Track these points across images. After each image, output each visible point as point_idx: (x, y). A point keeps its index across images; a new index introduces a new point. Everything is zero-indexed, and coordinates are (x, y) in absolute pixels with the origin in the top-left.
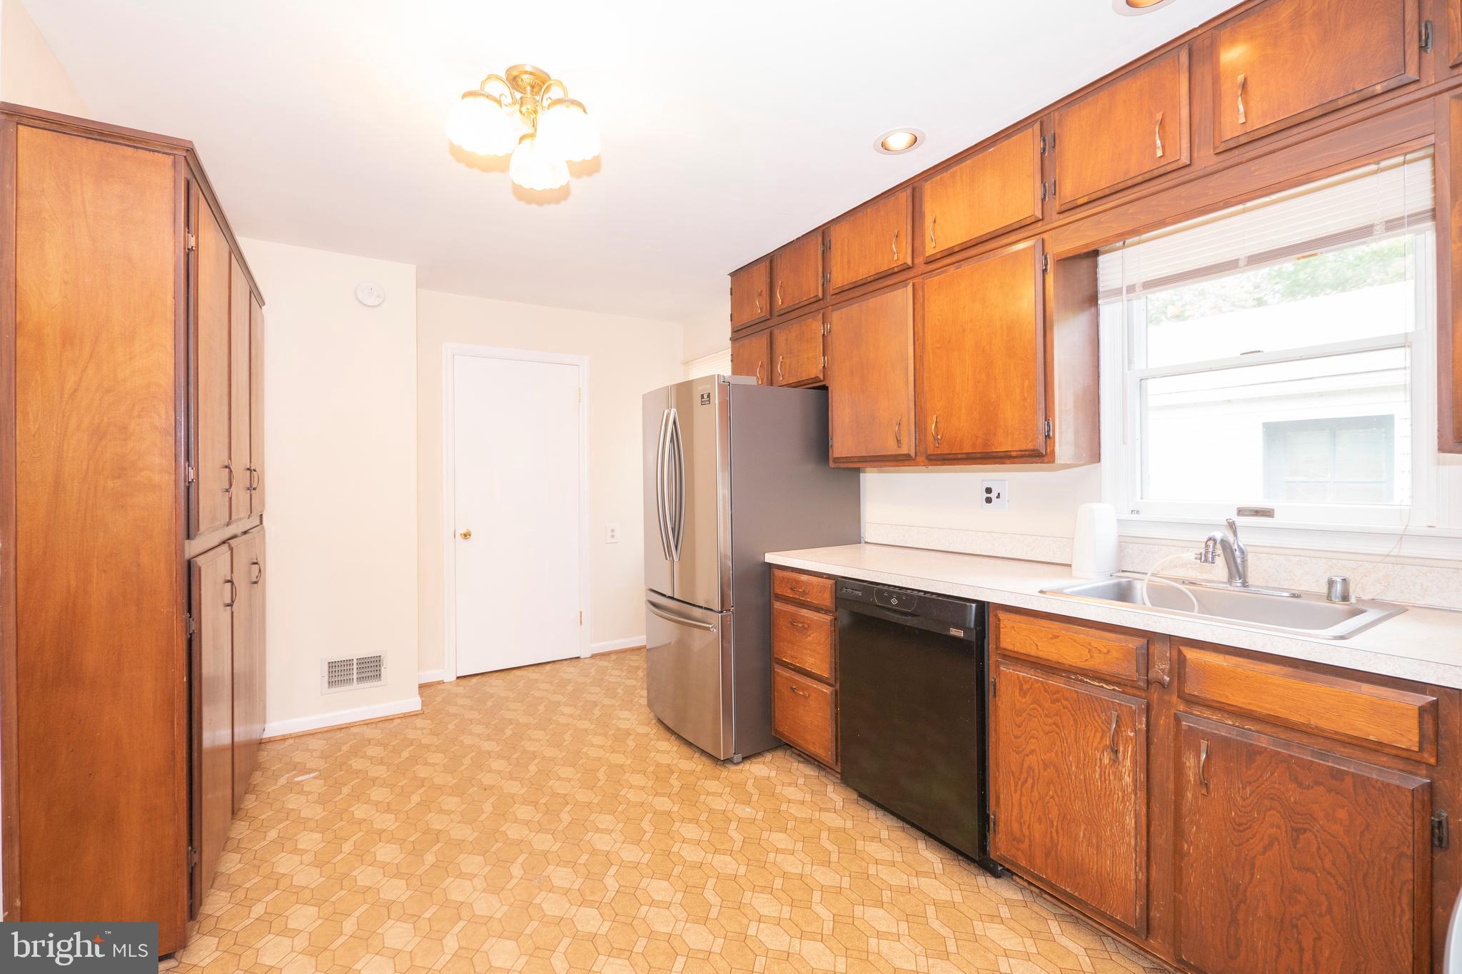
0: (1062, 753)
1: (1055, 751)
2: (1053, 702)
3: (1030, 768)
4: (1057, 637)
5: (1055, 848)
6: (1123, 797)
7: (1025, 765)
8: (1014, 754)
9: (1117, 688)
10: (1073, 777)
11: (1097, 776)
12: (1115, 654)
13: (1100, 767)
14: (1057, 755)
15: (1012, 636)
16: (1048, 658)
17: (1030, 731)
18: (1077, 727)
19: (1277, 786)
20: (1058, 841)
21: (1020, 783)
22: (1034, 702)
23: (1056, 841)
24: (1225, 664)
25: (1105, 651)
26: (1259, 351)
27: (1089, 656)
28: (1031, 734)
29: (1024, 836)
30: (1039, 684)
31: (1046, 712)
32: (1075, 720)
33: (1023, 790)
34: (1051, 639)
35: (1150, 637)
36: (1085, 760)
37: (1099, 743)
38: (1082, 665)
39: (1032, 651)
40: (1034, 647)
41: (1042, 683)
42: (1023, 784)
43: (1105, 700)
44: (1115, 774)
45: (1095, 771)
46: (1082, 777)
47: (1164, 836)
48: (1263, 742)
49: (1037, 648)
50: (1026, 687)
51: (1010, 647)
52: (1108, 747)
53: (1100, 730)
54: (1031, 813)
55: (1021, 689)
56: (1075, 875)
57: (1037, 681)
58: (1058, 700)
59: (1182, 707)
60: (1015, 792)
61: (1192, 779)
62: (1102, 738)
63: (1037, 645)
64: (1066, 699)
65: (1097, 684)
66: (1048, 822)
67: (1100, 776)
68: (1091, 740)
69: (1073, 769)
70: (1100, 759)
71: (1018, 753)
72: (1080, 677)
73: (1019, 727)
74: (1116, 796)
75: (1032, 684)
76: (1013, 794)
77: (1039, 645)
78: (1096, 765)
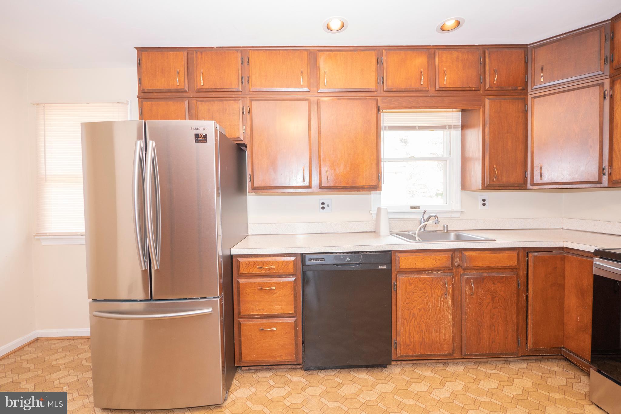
0: (426, 302)
1: (423, 303)
2: (423, 284)
3: (414, 314)
4: (423, 258)
5: (424, 341)
6: (448, 310)
7: (412, 313)
8: (407, 311)
9: (442, 272)
10: (431, 310)
11: (439, 306)
12: (444, 259)
13: (440, 302)
14: (424, 304)
15: (404, 263)
16: (420, 267)
17: (414, 299)
18: (432, 291)
19: (489, 287)
20: (425, 337)
21: (409, 322)
22: (415, 287)
23: (424, 337)
24: (476, 254)
25: (441, 259)
26: (414, 157)
27: (435, 262)
28: (414, 300)
29: (411, 342)
30: (417, 279)
31: (420, 289)
32: (431, 288)
33: (411, 324)
34: (421, 260)
35: (453, 251)
36: (435, 302)
37: (440, 294)
38: (432, 267)
39: (414, 266)
40: (414, 265)
41: (418, 278)
42: (410, 322)
43: (442, 277)
44: (445, 303)
45: (439, 304)
46: (434, 309)
47: (457, 317)
48: (485, 275)
49: (416, 265)
50: (411, 282)
51: (404, 267)
52: (443, 294)
53: (440, 288)
54: (414, 332)
55: (409, 283)
56: (432, 346)
57: (416, 278)
58: (425, 283)
59: (462, 272)
60: (407, 326)
61: (468, 294)
62: (441, 292)
63: (416, 264)
64: (428, 281)
65: (435, 272)
66: (421, 331)
67: (440, 305)
68: (437, 293)
69: (431, 307)
70: (440, 299)
71: (408, 310)
72: (429, 272)
73: (409, 299)
74: (446, 310)
75: (414, 280)
76: (406, 328)
77: (416, 263)
78: (439, 302)
